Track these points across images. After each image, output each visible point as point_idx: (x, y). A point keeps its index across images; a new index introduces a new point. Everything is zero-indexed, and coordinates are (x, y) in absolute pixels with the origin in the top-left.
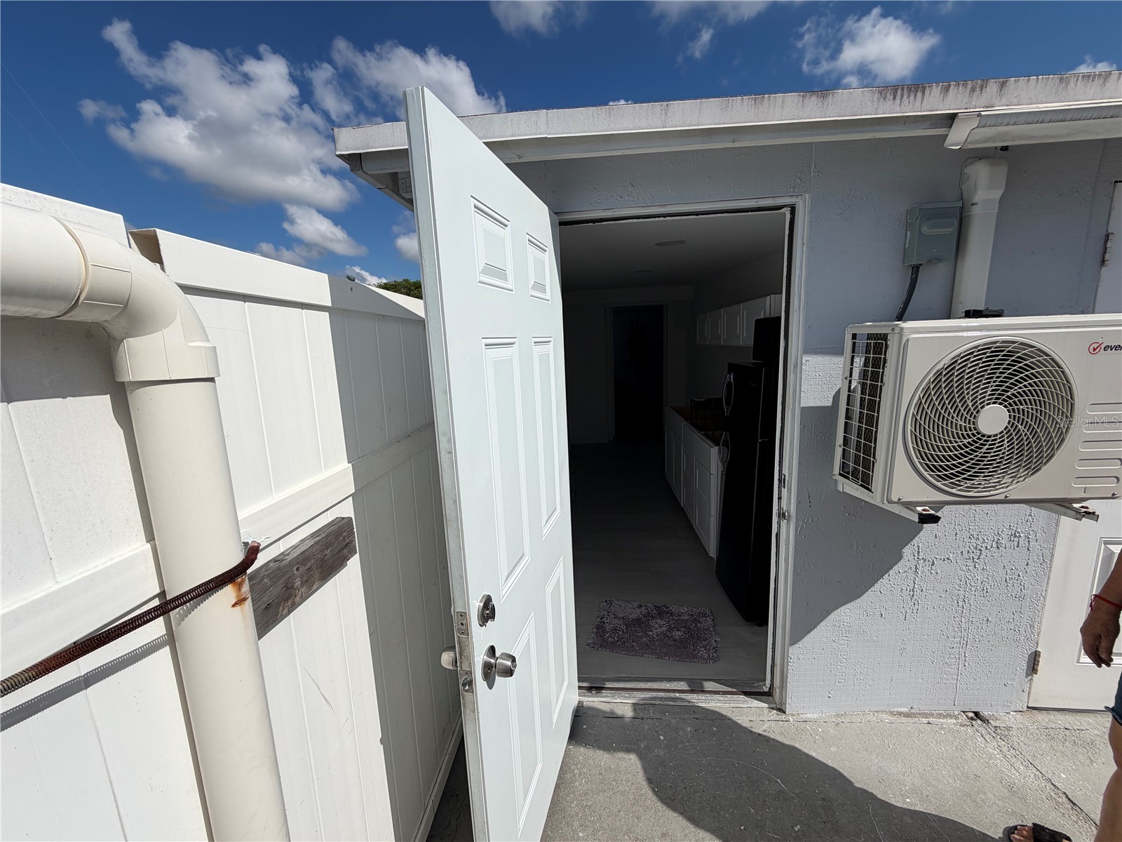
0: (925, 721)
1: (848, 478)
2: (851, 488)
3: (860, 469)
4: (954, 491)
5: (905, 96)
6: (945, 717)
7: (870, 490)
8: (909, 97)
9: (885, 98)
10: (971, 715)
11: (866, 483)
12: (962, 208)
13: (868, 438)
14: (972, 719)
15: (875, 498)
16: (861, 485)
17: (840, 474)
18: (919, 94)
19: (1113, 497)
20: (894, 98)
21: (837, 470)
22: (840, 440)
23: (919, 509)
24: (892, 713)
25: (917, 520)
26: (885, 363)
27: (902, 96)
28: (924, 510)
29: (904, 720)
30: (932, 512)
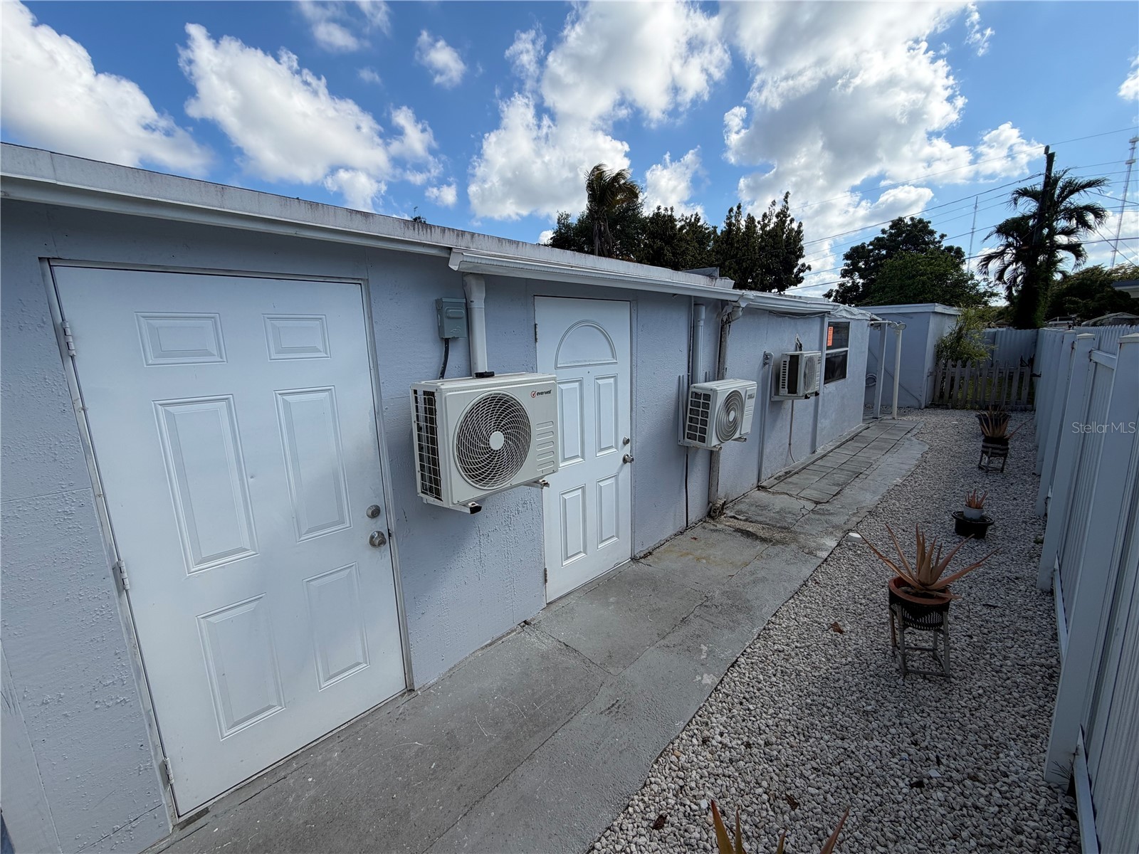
0: (500, 642)
1: (427, 494)
2: (431, 500)
3: (434, 486)
4: (485, 488)
5: (421, 230)
6: (510, 633)
7: (441, 500)
8: (423, 230)
9: (408, 228)
10: (523, 624)
11: (438, 494)
12: (466, 304)
13: (434, 464)
14: (524, 626)
15: (444, 504)
16: (436, 497)
17: (422, 492)
18: (429, 231)
19: (554, 472)
20: (414, 229)
21: (419, 490)
22: (418, 468)
23: (470, 504)
24: (482, 648)
25: (470, 512)
26: (436, 412)
27: (419, 228)
28: (473, 505)
29: (489, 648)
30: (477, 505)
